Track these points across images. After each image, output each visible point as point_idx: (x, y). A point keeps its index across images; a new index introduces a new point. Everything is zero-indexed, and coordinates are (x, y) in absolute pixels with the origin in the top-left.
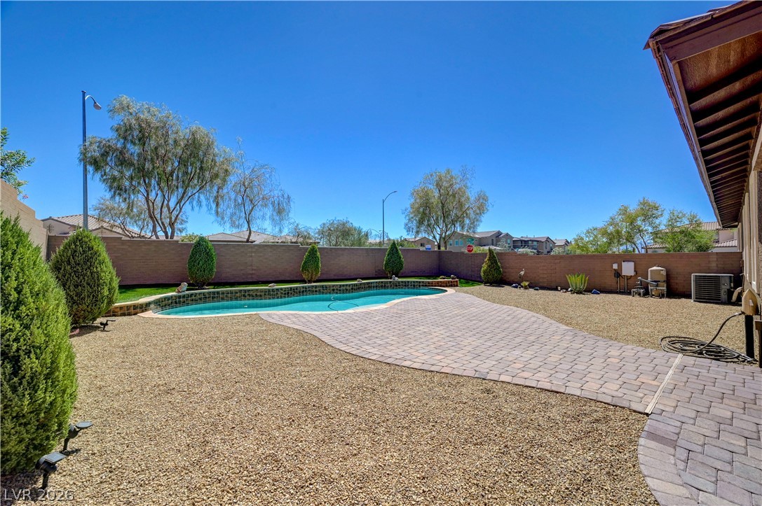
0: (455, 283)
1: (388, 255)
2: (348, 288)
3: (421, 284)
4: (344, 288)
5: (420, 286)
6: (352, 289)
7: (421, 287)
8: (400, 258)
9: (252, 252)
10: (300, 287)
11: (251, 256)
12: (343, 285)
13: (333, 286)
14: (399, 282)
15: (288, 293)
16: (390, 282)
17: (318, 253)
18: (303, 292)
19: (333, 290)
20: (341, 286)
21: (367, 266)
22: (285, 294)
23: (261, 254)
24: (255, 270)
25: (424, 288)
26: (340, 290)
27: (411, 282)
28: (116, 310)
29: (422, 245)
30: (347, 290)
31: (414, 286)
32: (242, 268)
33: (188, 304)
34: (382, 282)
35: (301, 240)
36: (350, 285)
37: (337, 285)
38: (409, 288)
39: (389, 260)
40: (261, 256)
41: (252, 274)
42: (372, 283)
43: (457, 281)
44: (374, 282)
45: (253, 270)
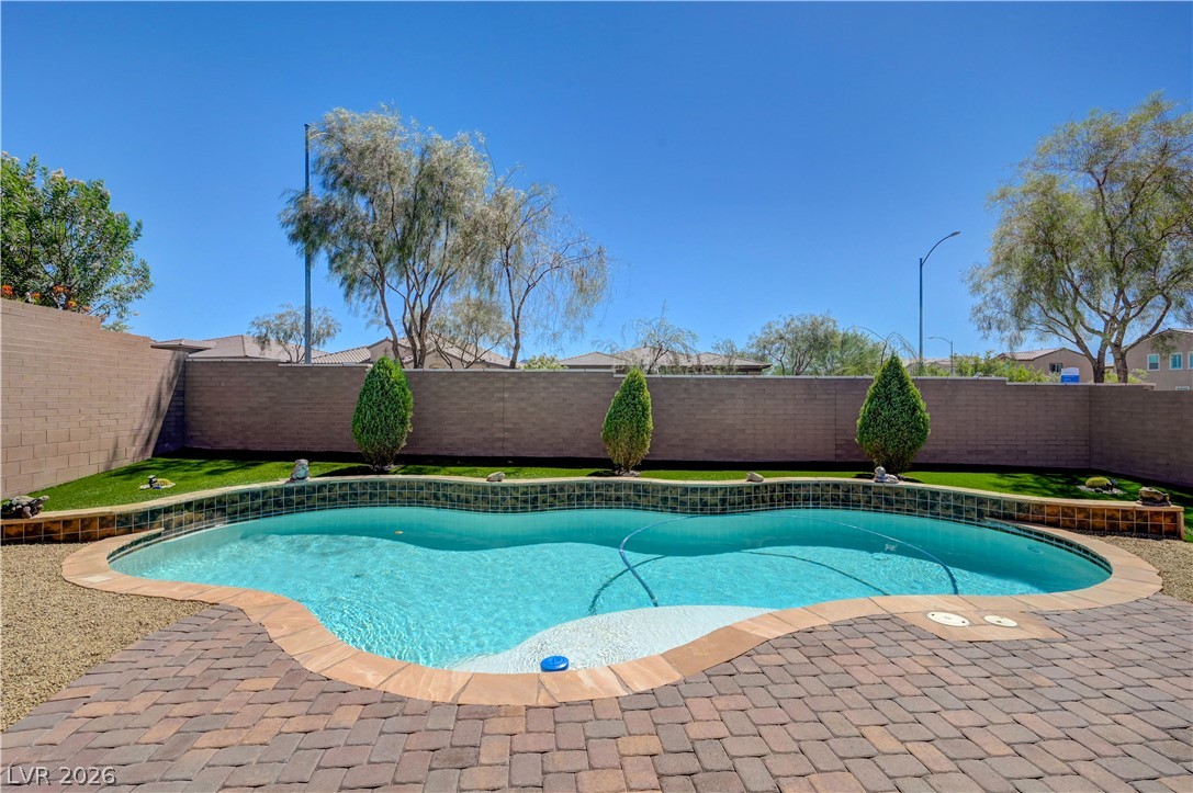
0: (1165, 523)
1: (871, 401)
2: (708, 498)
3: (987, 509)
4: (697, 497)
5: (981, 514)
6: (723, 501)
7: (989, 521)
8: (915, 408)
9: (504, 390)
10: (570, 485)
11: (503, 399)
12: (694, 490)
13: (665, 488)
14: (898, 491)
15: (536, 499)
16: (867, 488)
17: (647, 394)
18: (580, 498)
19: (665, 500)
20: (686, 489)
21: (808, 429)
22: (526, 501)
23: (523, 395)
24: (508, 430)
25: (1000, 523)
26: (683, 503)
27: (947, 495)
28: (55, 528)
29: (1054, 368)
30: (705, 504)
31: (958, 510)
32: (483, 425)
33: (311, 508)
34: (836, 486)
35: (664, 360)
36: (715, 490)
37: (675, 487)
38: (936, 516)
39: (873, 414)
40: (522, 399)
41: (503, 440)
42: (798, 486)
43: (1174, 515)
44: (805, 485)
45: (505, 430)
